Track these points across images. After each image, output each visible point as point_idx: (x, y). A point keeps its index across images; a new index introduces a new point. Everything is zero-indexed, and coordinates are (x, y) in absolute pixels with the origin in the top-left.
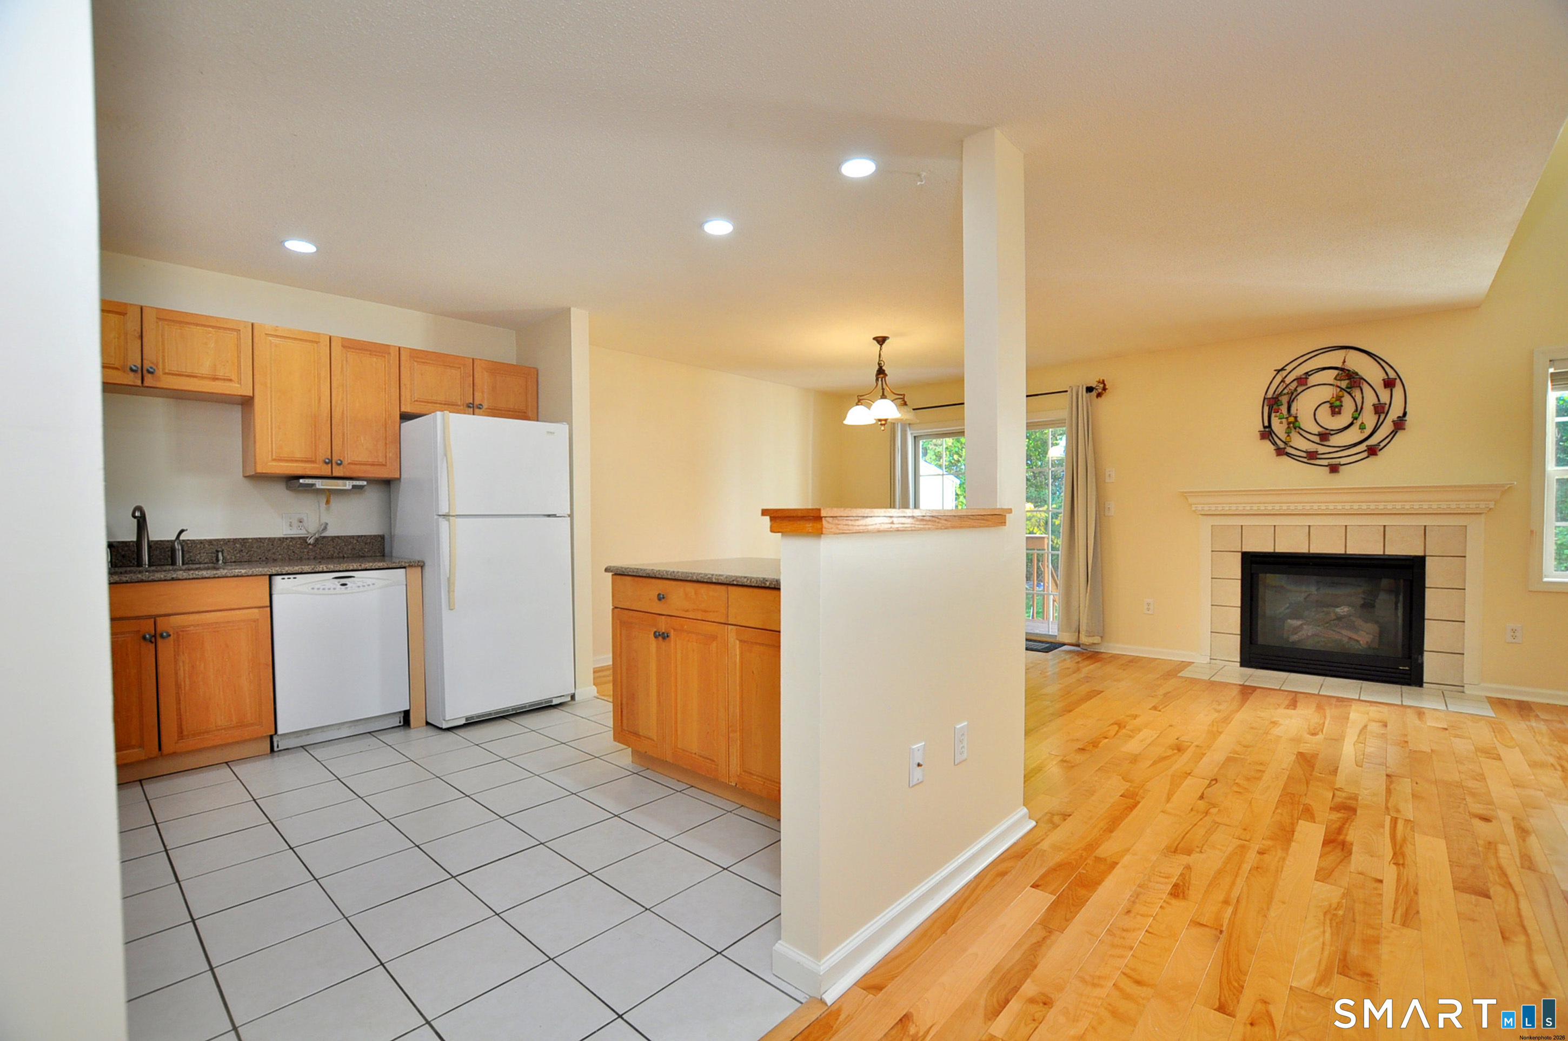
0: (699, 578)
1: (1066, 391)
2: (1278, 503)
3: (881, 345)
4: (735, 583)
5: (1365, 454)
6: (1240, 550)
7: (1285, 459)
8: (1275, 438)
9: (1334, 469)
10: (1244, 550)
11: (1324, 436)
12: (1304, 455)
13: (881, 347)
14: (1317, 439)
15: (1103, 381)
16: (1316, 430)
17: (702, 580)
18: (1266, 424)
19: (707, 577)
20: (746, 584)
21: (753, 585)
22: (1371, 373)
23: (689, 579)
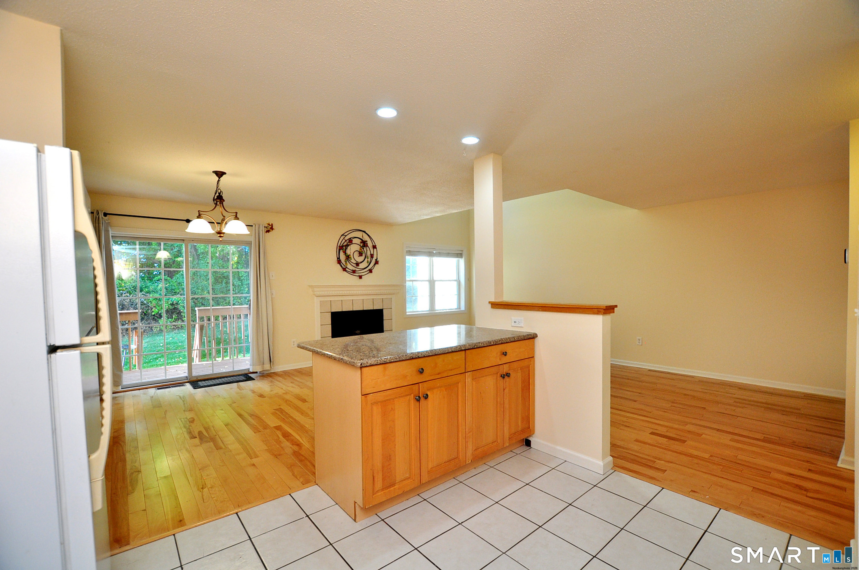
0: (453, 350)
1: (252, 226)
2: (341, 291)
3: (219, 178)
4: (476, 347)
5: (368, 272)
6: (330, 311)
7: (345, 272)
8: (341, 264)
9: (360, 277)
10: (332, 311)
11: (357, 264)
12: (352, 271)
13: (219, 179)
14: (355, 265)
15: (272, 224)
16: (355, 262)
17: (455, 350)
18: (338, 257)
19: (458, 348)
20: (481, 346)
21: (485, 345)
22: (370, 244)
23: (446, 352)
